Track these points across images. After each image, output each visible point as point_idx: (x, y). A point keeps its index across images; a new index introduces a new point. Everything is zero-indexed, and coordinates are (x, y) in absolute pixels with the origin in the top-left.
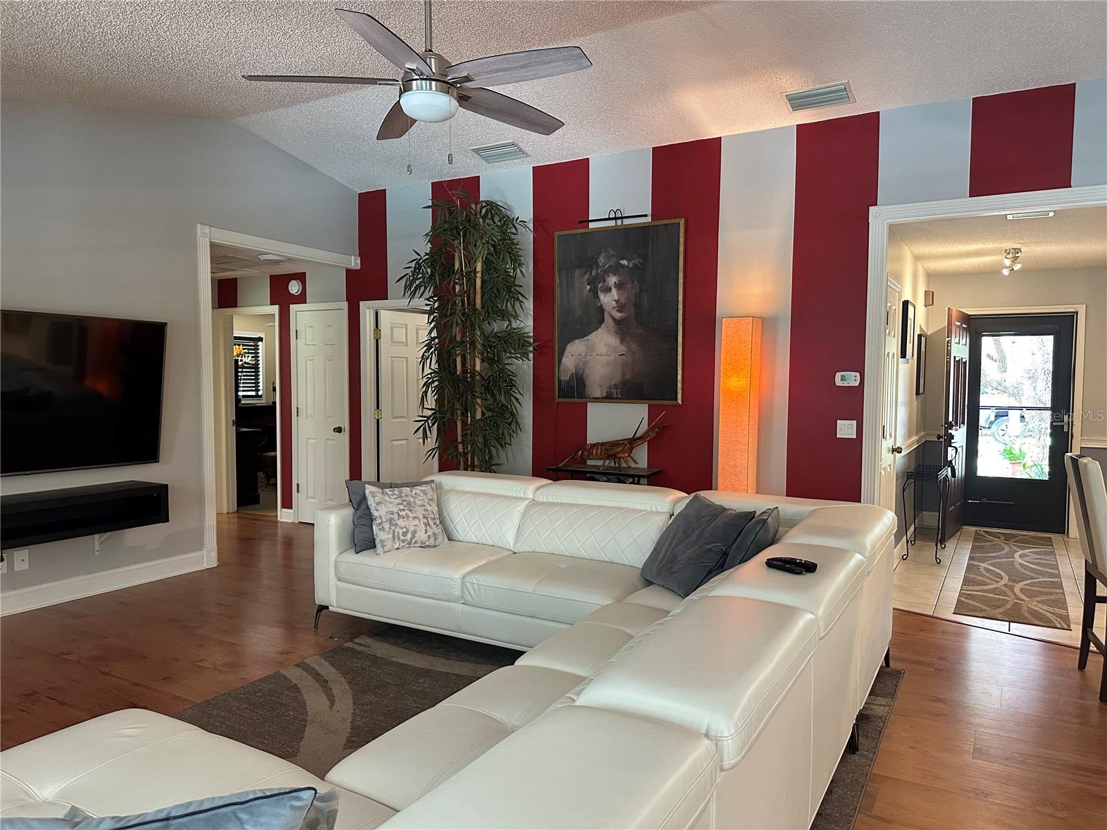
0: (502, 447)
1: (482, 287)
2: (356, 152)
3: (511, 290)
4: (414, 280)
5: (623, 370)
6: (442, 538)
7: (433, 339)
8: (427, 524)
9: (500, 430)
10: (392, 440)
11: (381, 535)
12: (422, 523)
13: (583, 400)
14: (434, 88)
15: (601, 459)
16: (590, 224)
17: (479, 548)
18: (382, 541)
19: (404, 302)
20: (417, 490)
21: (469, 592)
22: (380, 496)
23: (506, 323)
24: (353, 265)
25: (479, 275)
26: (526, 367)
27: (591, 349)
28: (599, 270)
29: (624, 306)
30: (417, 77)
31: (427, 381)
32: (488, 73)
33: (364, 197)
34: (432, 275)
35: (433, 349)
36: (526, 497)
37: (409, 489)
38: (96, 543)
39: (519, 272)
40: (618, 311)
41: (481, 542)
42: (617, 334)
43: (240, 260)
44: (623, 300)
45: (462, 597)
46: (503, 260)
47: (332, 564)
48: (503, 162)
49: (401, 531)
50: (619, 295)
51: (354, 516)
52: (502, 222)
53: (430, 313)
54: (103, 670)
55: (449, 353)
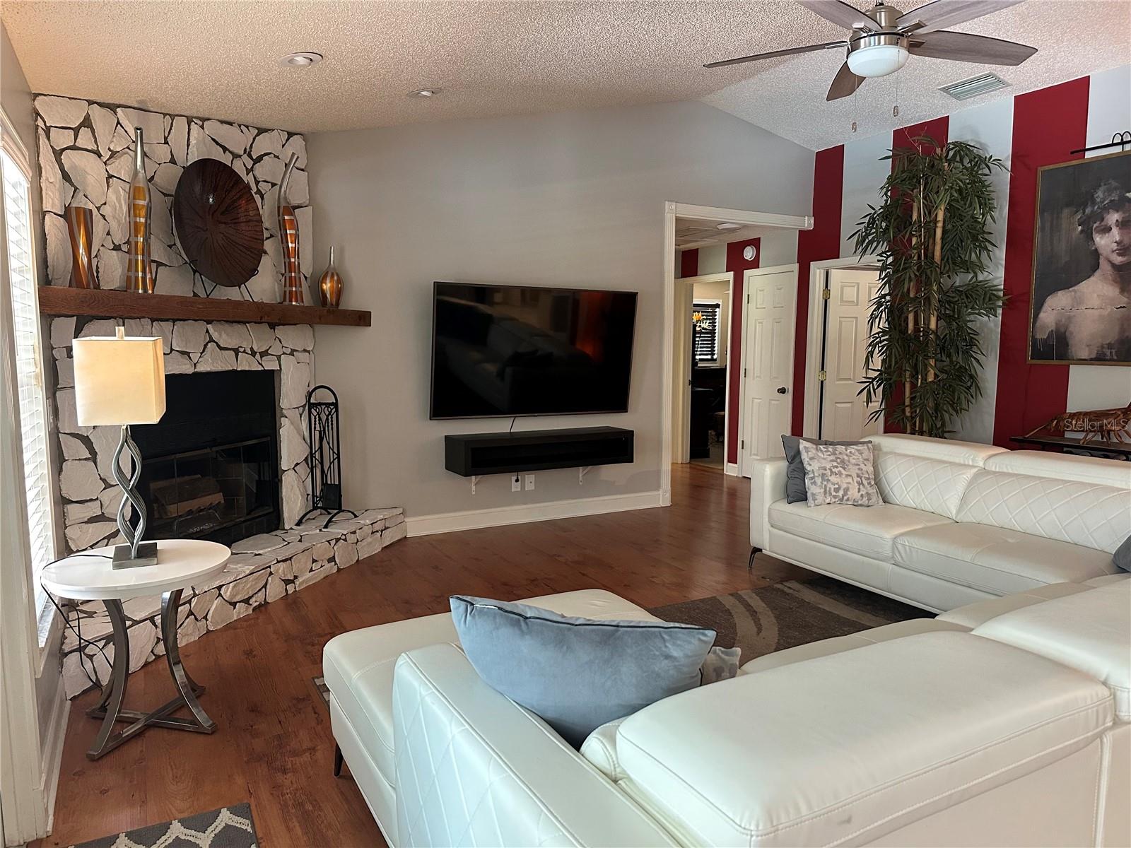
0: (957, 413)
1: (943, 238)
2: (814, 111)
3: (979, 238)
4: (867, 235)
5: (1122, 325)
6: (876, 499)
7: (884, 296)
8: (860, 483)
9: (956, 394)
10: (836, 403)
11: (812, 489)
12: (855, 481)
13: (1063, 362)
14: (882, 42)
15: (1083, 431)
16: (1087, 153)
17: (916, 513)
18: (813, 495)
19: (854, 260)
20: (853, 449)
21: (901, 555)
22: (814, 451)
23: (971, 275)
24: (806, 225)
25: (940, 225)
26: (992, 325)
27: (1078, 302)
28: (1096, 207)
29: (1128, 248)
30: (866, 35)
31: (873, 341)
32: (942, 15)
33: (821, 157)
34: (887, 228)
35: (883, 307)
36: (976, 465)
37: (844, 447)
38: (581, 475)
39: (989, 217)
40: (1119, 255)
41: (919, 507)
42: (1116, 282)
43: (701, 231)
44: (1126, 241)
45: (893, 557)
46: (971, 205)
47: (766, 511)
48: (978, 97)
49: (833, 487)
50: (1121, 235)
51: (788, 468)
52: (973, 163)
53: (882, 269)
54: (582, 572)
55: (901, 311)
